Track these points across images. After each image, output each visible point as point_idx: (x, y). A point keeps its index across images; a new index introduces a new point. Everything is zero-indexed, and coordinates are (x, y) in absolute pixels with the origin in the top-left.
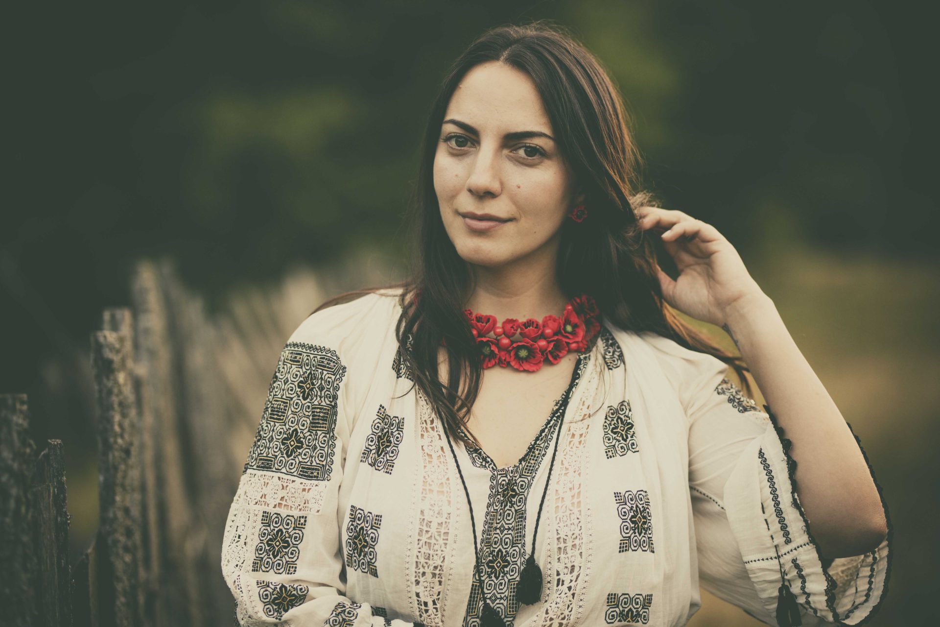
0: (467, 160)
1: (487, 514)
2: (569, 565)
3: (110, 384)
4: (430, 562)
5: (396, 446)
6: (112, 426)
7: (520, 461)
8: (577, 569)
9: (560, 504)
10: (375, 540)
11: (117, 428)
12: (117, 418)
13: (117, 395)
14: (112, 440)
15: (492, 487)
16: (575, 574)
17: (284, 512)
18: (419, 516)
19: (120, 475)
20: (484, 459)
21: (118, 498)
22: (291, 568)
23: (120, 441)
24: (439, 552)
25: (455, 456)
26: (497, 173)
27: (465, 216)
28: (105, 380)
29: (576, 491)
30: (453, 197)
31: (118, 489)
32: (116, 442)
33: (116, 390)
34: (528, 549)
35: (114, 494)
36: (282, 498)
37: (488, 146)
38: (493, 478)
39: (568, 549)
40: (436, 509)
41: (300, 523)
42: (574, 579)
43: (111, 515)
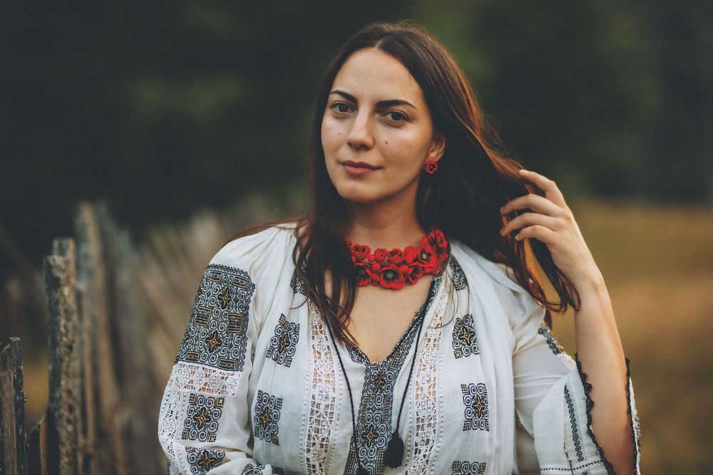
0: (348, 122)
1: (362, 398)
2: (425, 439)
3: (57, 296)
4: (319, 435)
5: (294, 345)
6: (59, 327)
7: (388, 358)
8: (431, 442)
9: (420, 393)
10: (277, 417)
11: (62, 329)
12: (63, 322)
13: (63, 305)
14: (59, 338)
15: (366, 378)
16: (430, 445)
17: (207, 394)
18: (311, 400)
19: (64, 365)
20: (360, 355)
21: (63, 383)
22: (212, 437)
23: (65, 339)
24: (326, 427)
25: (338, 354)
26: (371, 132)
27: (345, 164)
28: (54, 293)
29: (432, 383)
30: (336, 149)
31: (63, 376)
32: (62, 340)
33: (62, 301)
34: (394, 425)
35: (60, 379)
36: (206, 384)
37: (364, 111)
38: (367, 371)
39: (425, 427)
40: (324, 394)
41: (219, 403)
42: (428, 449)
43: (57, 395)
